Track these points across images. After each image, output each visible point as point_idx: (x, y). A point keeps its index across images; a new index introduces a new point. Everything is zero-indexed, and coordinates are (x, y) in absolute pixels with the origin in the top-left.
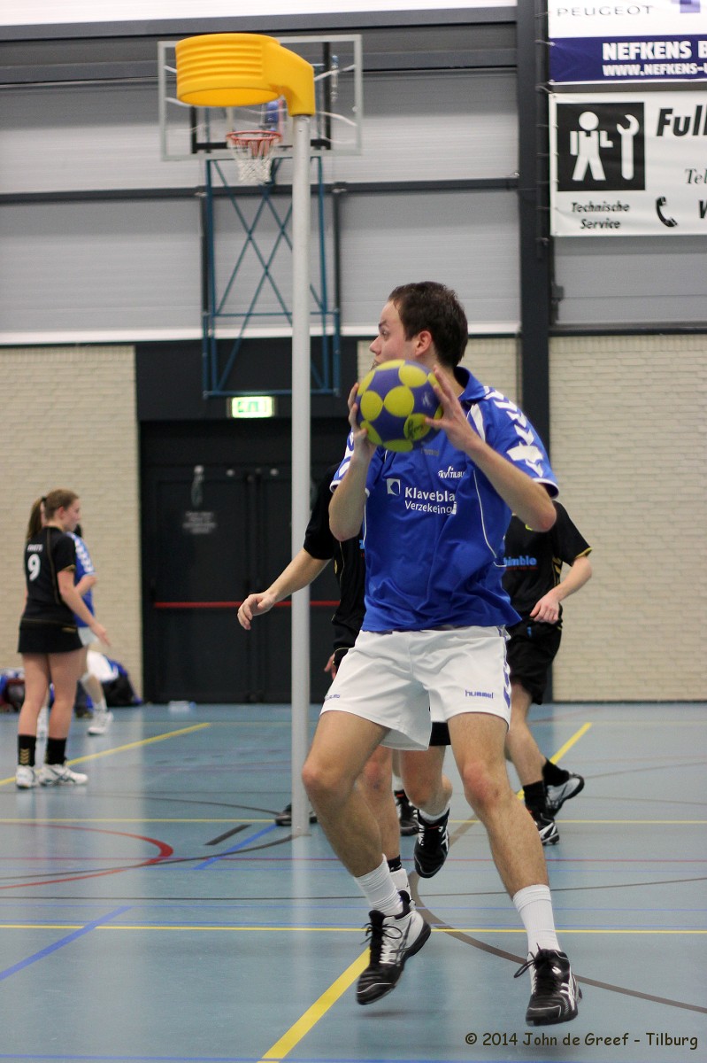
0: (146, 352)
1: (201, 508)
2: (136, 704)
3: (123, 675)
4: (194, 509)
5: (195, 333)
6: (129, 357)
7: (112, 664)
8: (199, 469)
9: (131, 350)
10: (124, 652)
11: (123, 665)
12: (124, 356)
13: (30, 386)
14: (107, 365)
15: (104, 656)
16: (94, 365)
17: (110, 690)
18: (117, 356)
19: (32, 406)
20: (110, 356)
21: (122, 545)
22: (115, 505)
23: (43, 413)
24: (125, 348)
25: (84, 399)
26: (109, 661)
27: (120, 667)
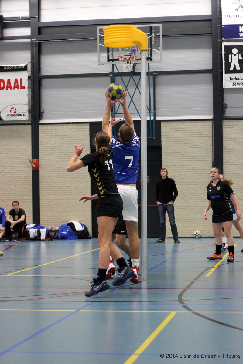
0: (93, 125)
2: (90, 238)
3: (86, 228)
6: (88, 127)
7: (82, 225)
9: (89, 124)
10: (86, 221)
11: (86, 225)
12: (86, 127)
13: (56, 136)
14: (81, 130)
15: (80, 223)
16: (76, 130)
17: (82, 233)
18: (84, 127)
19: (57, 143)
20: (82, 127)
21: (85, 187)
22: (83, 174)
23: (60, 145)
24: (86, 124)
25: (73, 141)
26: (81, 224)
27: (85, 226)
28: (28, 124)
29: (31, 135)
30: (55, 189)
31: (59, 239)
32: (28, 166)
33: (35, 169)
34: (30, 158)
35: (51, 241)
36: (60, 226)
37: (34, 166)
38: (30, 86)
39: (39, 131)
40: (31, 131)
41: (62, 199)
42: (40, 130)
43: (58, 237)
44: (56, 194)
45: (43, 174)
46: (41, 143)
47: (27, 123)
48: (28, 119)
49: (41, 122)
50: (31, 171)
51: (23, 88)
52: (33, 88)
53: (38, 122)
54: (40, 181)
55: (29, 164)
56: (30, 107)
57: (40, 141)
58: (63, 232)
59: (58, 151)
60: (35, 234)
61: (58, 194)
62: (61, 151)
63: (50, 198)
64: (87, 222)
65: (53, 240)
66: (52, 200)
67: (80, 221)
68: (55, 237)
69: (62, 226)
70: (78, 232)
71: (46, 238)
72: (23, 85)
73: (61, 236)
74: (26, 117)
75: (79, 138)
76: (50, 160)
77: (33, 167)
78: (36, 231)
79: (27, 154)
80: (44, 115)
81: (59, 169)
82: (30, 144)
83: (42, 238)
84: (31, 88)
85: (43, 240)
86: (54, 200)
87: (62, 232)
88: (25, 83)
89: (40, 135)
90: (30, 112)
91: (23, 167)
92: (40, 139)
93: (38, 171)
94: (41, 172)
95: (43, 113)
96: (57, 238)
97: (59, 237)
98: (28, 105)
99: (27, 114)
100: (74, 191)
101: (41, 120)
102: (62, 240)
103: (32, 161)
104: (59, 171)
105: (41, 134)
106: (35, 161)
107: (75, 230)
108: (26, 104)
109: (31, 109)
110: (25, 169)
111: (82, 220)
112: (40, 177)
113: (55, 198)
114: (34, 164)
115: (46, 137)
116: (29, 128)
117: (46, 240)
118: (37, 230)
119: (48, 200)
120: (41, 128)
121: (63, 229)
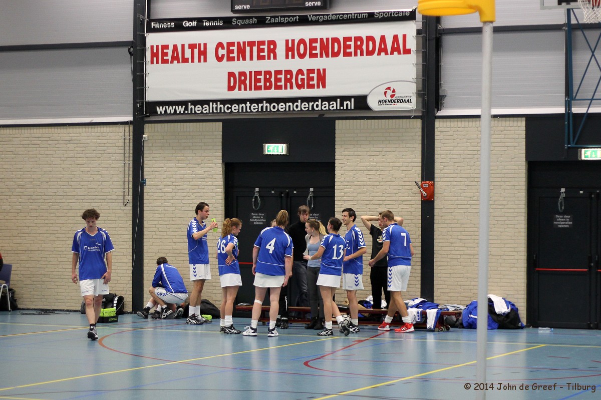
0: (532, 121)
1: (563, 213)
2: (522, 327)
3: (514, 310)
4: (560, 214)
5: (561, 110)
6: (522, 123)
7: (508, 303)
8: (563, 190)
9: (524, 119)
10: (516, 296)
11: (515, 304)
12: (519, 124)
13: (465, 141)
14: (509, 128)
15: (503, 299)
16: (502, 128)
17: (505, 319)
18: (515, 124)
19: (466, 152)
20: (511, 123)
21: (516, 234)
22: (512, 211)
23: (472, 156)
24: (519, 119)
25: (496, 148)
26: (506, 301)
27: (513, 305)
28: (416, 117)
29: (420, 138)
30: (460, 237)
31: (464, 327)
32: (415, 193)
33: (426, 198)
34: (419, 180)
35: (446, 332)
36: (468, 304)
37: (424, 193)
38: (420, 49)
39: (436, 130)
40: (420, 130)
41: (474, 255)
42: (437, 128)
43: (462, 324)
44: (463, 245)
45: (441, 209)
46: (439, 153)
47: (413, 115)
48: (415, 108)
49: (439, 114)
50: (420, 203)
51: (407, 52)
52: (426, 52)
53: (434, 114)
54: (435, 222)
55: (416, 189)
56: (421, 86)
57: (436, 149)
58: (472, 316)
59: (469, 167)
60: (417, 317)
61: (466, 245)
62: (473, 168)
63: (452, 252)
64: (517, 298)
65: (451, 329)
66: (456, 257)
67: (505, 296)
68: (457, 323)
69: (471, 304)
70: (499, 315)
71: (435, 326)
72: (408, 47)
73: (467, 322)
74: (412, 106)
75: (507, 144)
76: (453, 183)
77: (422, 196)
78: (418, 313)
79: (413, 172)
80: (446, 101)
81: (469, 199)
82: (420, 153)
83: (428, 326)
84: (423, 52)
85: (431, 330)
86: (459, 256)
87: (470, 316)
88: (412, 44)
89: (436, 137)
90: (419, 94)
91: (407, 195)
92: (436, 145)
93: (433, 202)
94: (437, 204)
95: (444, 96)
96: (461, 326)
97: (465, 325)
98: (417, 83)
99: (414, 99)
100: (495, 242)
101: (439, 110)
102: (469, 330)
103: (422, 185)
104: (469, 203)
105: (438, 135)
106: (427, 184)
107: (495, 313)
108: (412, 80)
109: (422, 91)
110: (410, 198)
111: (508, 295)
112: (436, 214)
113: (462, 253)
114: (425, 190)
115: (447, 141)
116: (419, 123)
117: (437, 329)
118: (420, 310)
119: (449, 256)
120: (438, 124)
121: (473, 310)
